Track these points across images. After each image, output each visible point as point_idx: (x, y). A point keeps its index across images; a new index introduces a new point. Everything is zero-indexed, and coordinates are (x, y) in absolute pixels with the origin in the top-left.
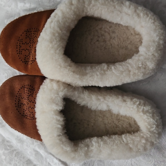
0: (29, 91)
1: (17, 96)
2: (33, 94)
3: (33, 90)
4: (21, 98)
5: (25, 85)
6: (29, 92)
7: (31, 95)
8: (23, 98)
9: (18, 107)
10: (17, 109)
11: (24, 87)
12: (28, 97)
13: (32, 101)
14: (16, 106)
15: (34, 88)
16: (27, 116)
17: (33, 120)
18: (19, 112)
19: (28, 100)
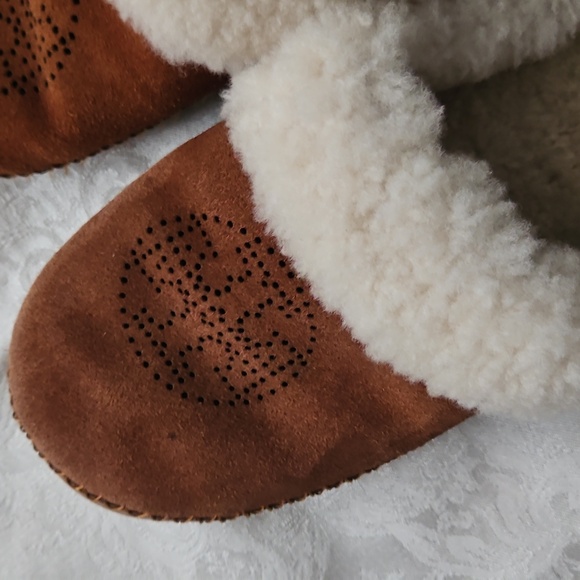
0: (176, 251)
1: (132, 340)
2: (209, 244)
3: (190, 229)
4: (161, 327)
5: (134, 244)
6: (182, 255)
7: (202, 256)
8: (170, 323)
9: (181, 381)
10: (184, 395)
11: (137, 262)
12: (199, 278)
13: (230, 279)
14: (169, 387)
15: (193, 217)
16: (254, 385)
17: (301, 371)
18: (201, 400)
19: (210, 295)
